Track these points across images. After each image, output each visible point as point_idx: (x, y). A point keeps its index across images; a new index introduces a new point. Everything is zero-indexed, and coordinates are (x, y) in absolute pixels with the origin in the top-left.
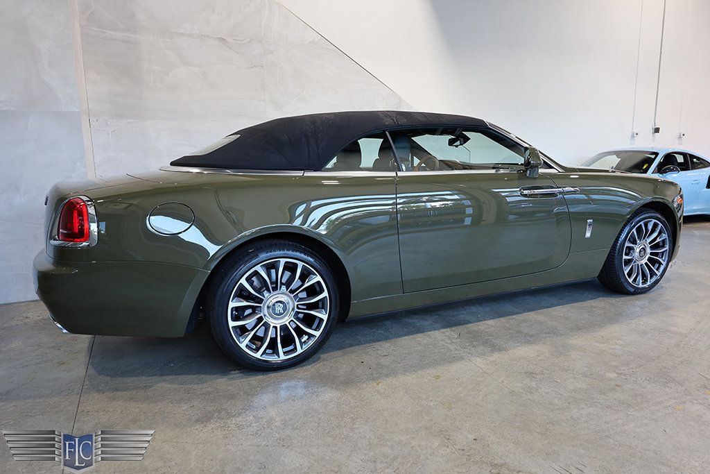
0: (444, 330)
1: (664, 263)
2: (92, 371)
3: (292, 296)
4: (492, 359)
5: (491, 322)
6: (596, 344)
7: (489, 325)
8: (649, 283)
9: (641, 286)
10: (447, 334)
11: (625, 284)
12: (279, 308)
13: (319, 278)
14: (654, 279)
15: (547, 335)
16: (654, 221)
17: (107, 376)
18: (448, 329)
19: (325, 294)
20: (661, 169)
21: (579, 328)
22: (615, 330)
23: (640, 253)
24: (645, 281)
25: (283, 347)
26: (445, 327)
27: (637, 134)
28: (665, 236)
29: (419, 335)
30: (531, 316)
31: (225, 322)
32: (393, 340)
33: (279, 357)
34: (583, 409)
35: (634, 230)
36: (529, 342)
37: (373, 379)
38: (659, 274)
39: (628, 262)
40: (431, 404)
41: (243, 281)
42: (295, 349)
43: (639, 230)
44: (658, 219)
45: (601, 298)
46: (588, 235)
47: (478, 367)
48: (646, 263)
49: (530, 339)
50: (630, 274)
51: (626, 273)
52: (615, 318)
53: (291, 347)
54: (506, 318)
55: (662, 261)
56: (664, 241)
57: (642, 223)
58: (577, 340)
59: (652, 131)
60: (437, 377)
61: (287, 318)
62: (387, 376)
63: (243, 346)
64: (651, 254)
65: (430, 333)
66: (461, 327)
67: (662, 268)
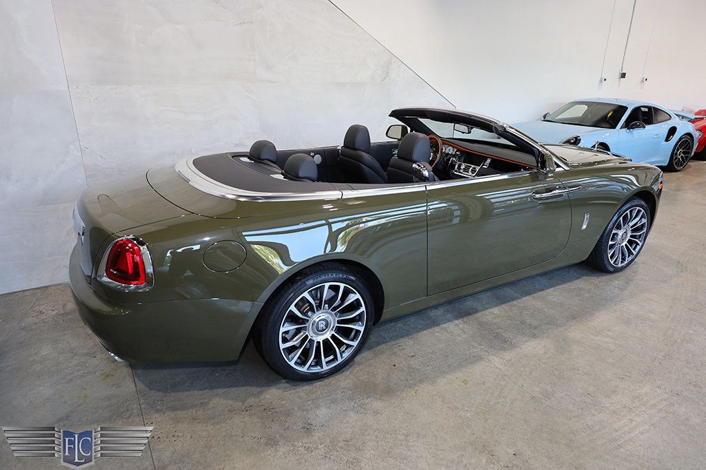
0: (457, 322)
1: (640, 244)
2: (141, 386)
3: (333, 313)
4: (507, 358)
5: (496, 310)
6: (591, 336)
7: (495, 314)
8: (626, 262)
9: (620, 265)
10: (461, 326)
11: (607, 265)
12: (322, 325)
13: (358, 296)
14: (630, 258)
15: (549, 326)
16: (638, 208)
17: (159, 391)
18: (460, 321)
19: (363, 309)
20: (629, 125)
21: (575, 317)
22: (603, 318)
23: (623, 235)
24: (623, 259)
25: (325, 358)
26: (457, 318)
27: (605, 80)
28: (644, 221)
29: (436, 329)
30: (528, 301)
31: (277, 346)
32: (415, 335)
33: (322, 368)
34: (594, 415)
35: (621, 218)
36: (534, 336)
37: (410, 387)
38: (635, 253)
39: (612, 246)
40: (469, 415)
41: (292, 308)
42: (336, 358)
43: (625, 218)
44: (642, 207)
45: (585, 278)
46: (584, 227)
47: (497, 368)
48: (626, 245)
49: (534, 332)
50: (612, 257)
51: (609, 256)
52: (601, 303)
53: (332, 357)
54: (508, 304)
55: (639, 242)
56: (642, 225)
57: (628, 212)
58: (575, 332)
59: (618, 75)
60: (465, 382)
61: (328, 333)
62: (421, 381)
63: (292, 364)
64: (631, 236)
65: (445, 325)
66: (471, 317)
67: (638, 247)
